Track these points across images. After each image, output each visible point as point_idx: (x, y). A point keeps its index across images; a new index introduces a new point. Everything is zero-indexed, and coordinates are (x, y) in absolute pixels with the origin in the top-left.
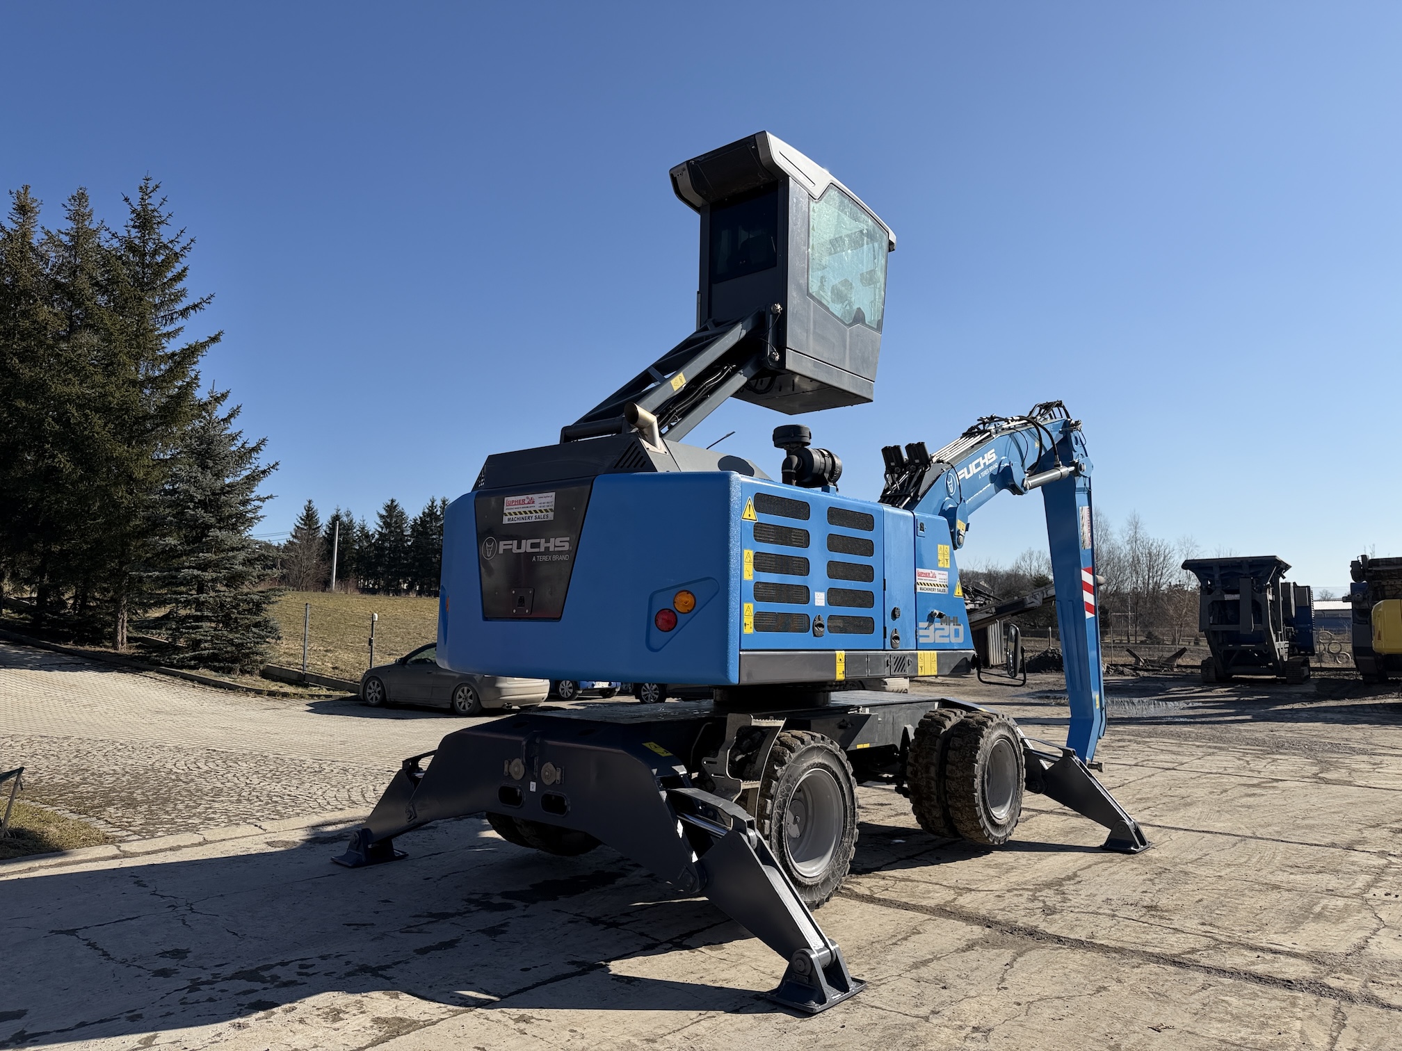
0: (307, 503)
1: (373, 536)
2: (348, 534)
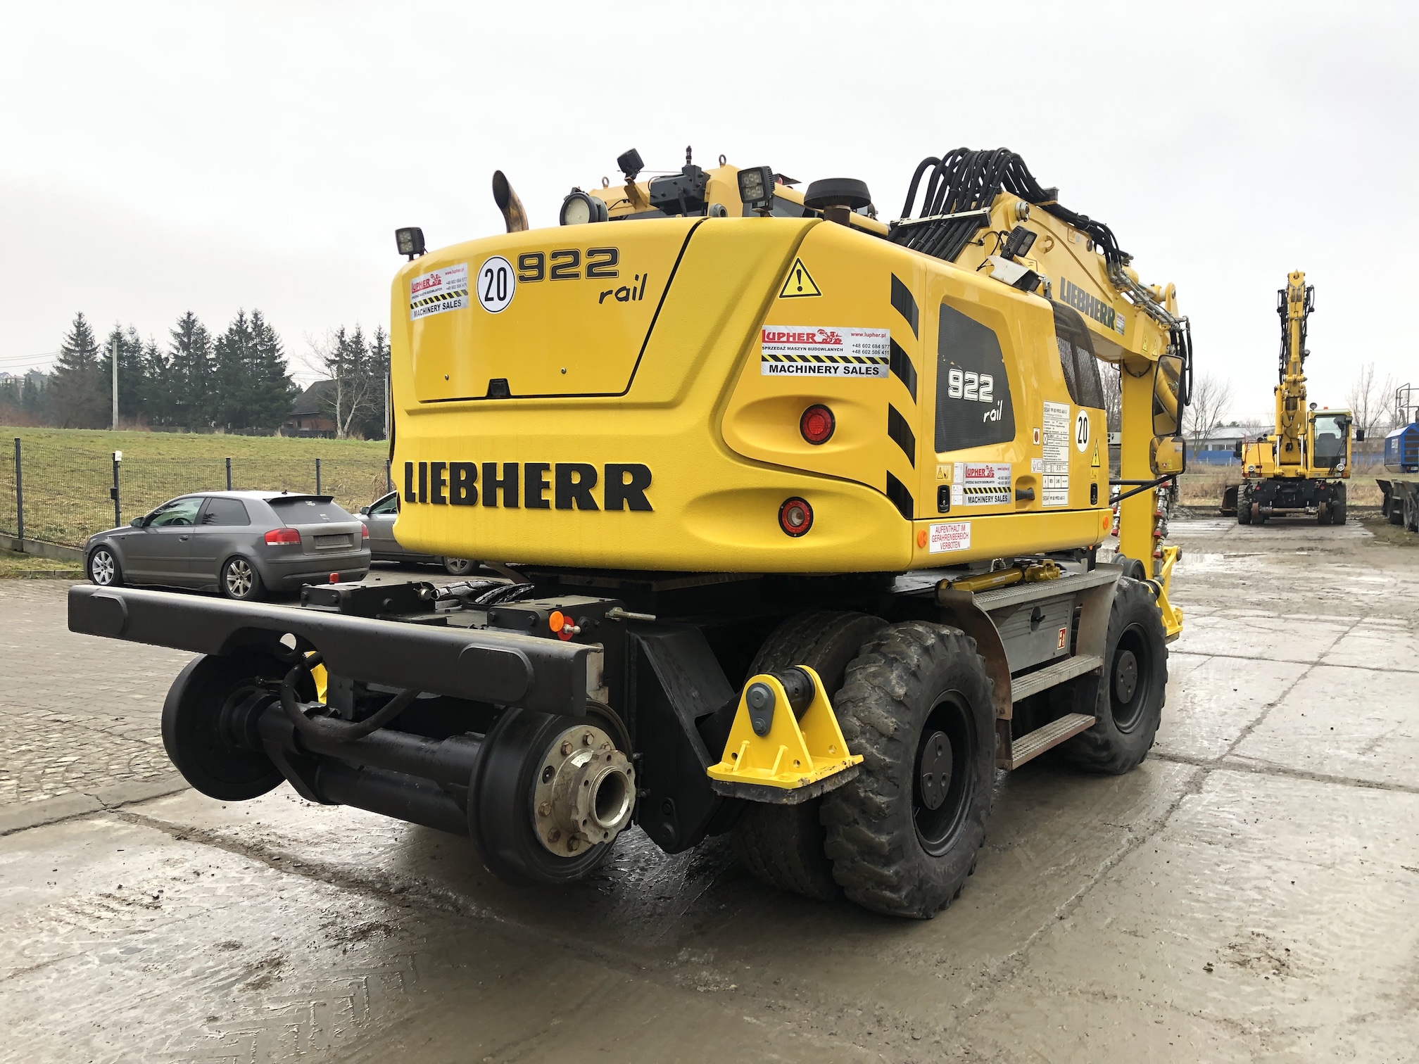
0: (77, 317)
1: (167, 359)
2: (134, 358)
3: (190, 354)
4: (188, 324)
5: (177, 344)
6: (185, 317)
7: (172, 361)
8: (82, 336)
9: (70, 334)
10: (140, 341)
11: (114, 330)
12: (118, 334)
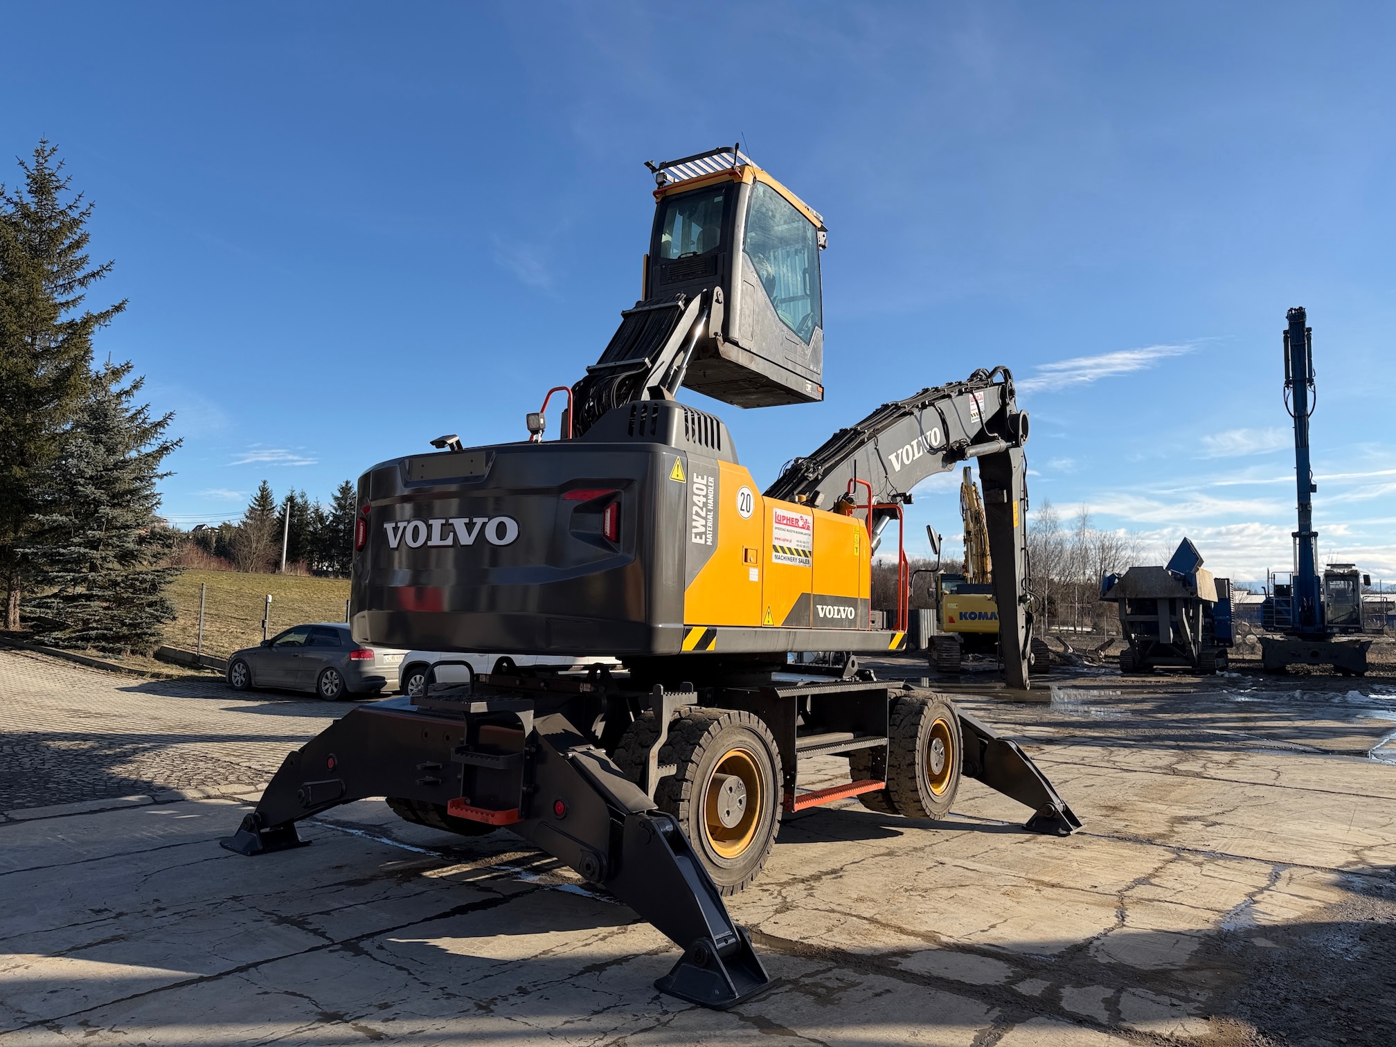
0: (262, 484)
1: (327, 517)
2: (303, 515)
3: (345, 513)
4: (345, 490)
5: (336, 506)
6: (344, 485)
7: (331, 518)
8: (264, 499)
9: (256, 496)
10: (308, 502)
11: (289, 494)
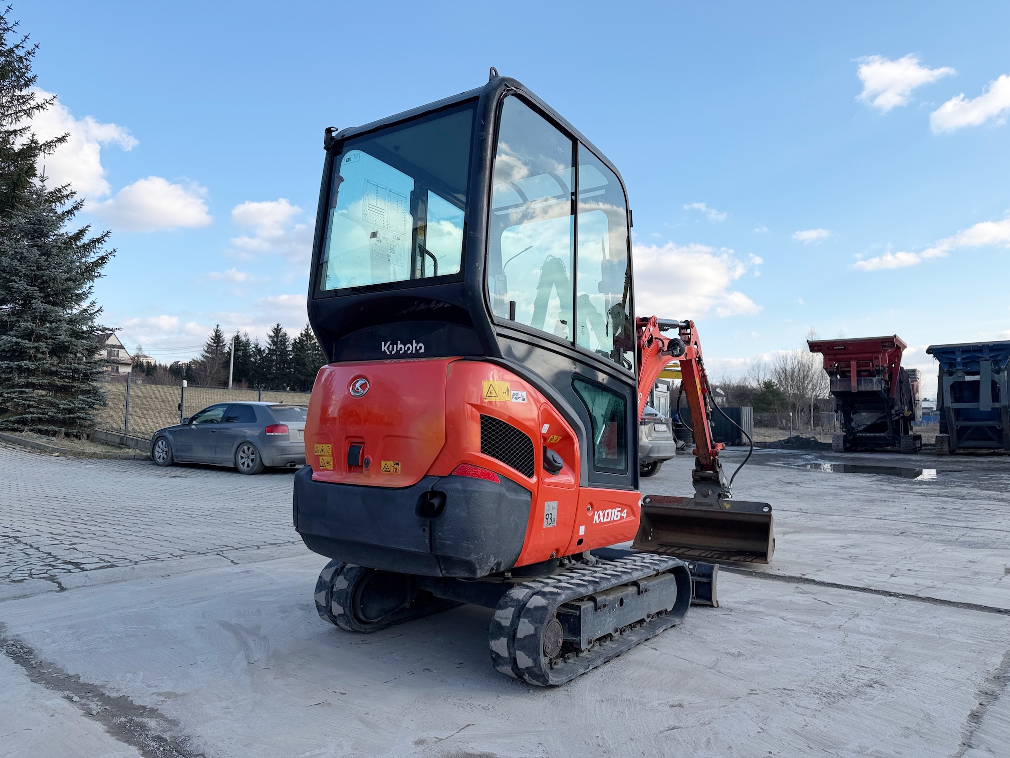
0: (216, 327)
1: (264, 350)
2: (245, 350)
3: (277, 347)
4: (277, 331)
5: (270, 342)
6: (276, 327)
7: (267, 352)
8: (217, 338)
9: (211, 336)
10: (250, 340)
11: (235, 334)
12: (238, 336)
